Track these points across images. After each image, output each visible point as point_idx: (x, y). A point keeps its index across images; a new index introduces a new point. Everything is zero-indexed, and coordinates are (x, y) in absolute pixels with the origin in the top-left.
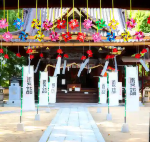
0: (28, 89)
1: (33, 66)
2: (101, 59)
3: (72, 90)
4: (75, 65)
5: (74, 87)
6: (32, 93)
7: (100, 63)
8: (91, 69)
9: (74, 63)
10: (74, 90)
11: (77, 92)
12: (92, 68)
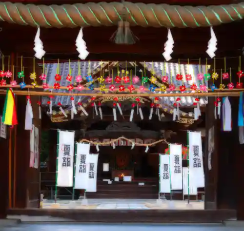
0: (64, 160)
1: (74, 132)
2: (163, 131)
3: (120, 180)
4: (123, 140)
5: (123, 175)
6: (69, 166)
7: (161, 137)
8: (149, 147)
9: (123, 137)
10: (123, 180)
11: (127, 183)
12: (150, 145)
